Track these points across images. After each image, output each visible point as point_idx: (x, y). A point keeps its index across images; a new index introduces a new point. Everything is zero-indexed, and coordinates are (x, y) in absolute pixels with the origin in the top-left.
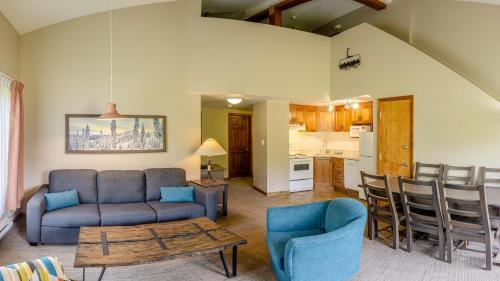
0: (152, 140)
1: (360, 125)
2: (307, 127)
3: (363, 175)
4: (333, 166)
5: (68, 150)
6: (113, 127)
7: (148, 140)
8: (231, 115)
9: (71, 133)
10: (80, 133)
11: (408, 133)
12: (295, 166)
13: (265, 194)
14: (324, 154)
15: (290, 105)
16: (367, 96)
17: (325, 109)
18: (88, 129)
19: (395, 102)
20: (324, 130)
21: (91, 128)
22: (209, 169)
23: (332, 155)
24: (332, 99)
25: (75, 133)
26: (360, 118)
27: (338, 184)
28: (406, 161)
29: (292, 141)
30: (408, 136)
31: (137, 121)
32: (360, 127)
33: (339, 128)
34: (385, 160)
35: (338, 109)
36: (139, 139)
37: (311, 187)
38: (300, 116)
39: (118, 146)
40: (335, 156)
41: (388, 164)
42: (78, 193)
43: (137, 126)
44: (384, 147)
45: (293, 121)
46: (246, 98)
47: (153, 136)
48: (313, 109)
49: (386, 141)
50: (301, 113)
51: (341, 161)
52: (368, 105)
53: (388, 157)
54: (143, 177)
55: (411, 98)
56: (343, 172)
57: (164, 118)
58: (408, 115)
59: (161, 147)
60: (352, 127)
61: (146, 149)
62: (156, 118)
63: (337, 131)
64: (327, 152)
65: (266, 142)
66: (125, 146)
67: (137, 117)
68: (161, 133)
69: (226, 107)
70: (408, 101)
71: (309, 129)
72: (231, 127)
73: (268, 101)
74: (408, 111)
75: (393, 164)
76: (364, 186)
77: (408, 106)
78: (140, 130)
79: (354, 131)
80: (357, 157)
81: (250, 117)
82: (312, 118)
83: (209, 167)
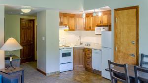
1: (101, 26)
2: (69, 28)
3: (110, 63)
4: (85, 54)
8: (21, 19)
11: (135, 33)
12: (63, 54)
13: (45, 74)
14: (79, 46)
15: (60, 13)
16: (108, 7)
17: (80, 16)
19: (126, 11)
20: (79, 30)
22: (11, 60)
23: (84, 46)
24: (85, 10)
26: (102, 22)
27: (88, 66)
28: (134, 52)
29: (60, 37)
30: (135, 35)
32: (102, 28)
33: (88, 28)
34: (119, 51)
35: (88, 15)
37: (72, 68)
38: (65, 21)
40: (86, 47)
41: (121, 54)
44: (118, 42)
45: (61, 24)
46: (33, 9)
48: (73, 16)
49: (120, 38)
50: (65, 18)
51: (90, 50)
52: (108, 13)
53: (121, 49)
55: (136, 8)
56: (91, 57)
58: (135, 20)
60: (96, 28)
63: (87, 30)
64: (81, 44)
65: (45, 39)
69: (19, 14)
70: (134, 10)
71: (71, 29)
72: (22, 28)
73: (47, 11)
74: (135, 17)
75: (125, 53)
76: (111, 70)
77: (134, 13)
79: (98, 30)
80: (100, 48)
81: (33, 21)
82: (72, 21)
83: (11, 58)
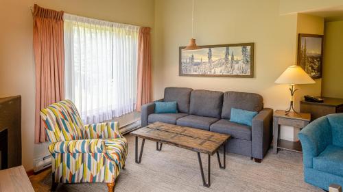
0: (241, 66)
5: (181, 74)
6: (210, 56)
7: (236, 66)
9: (182, 60)
10: (188, 61)
18: (192, 58)
21: (194, 57)
25: (185, 61)
31: (228, 49)
36: (229, 65)
39: (213, 71)
42: (177, 104)
43: (227, 54)
47: (241, 63)
54: (222, 97)
57: (252, 45)
59: (248, 73)
61: (234, 74)
62: (244, 45)
66: (218, 71)
67: (227, 46)
68: (249, 60)
78: (230, 57)
